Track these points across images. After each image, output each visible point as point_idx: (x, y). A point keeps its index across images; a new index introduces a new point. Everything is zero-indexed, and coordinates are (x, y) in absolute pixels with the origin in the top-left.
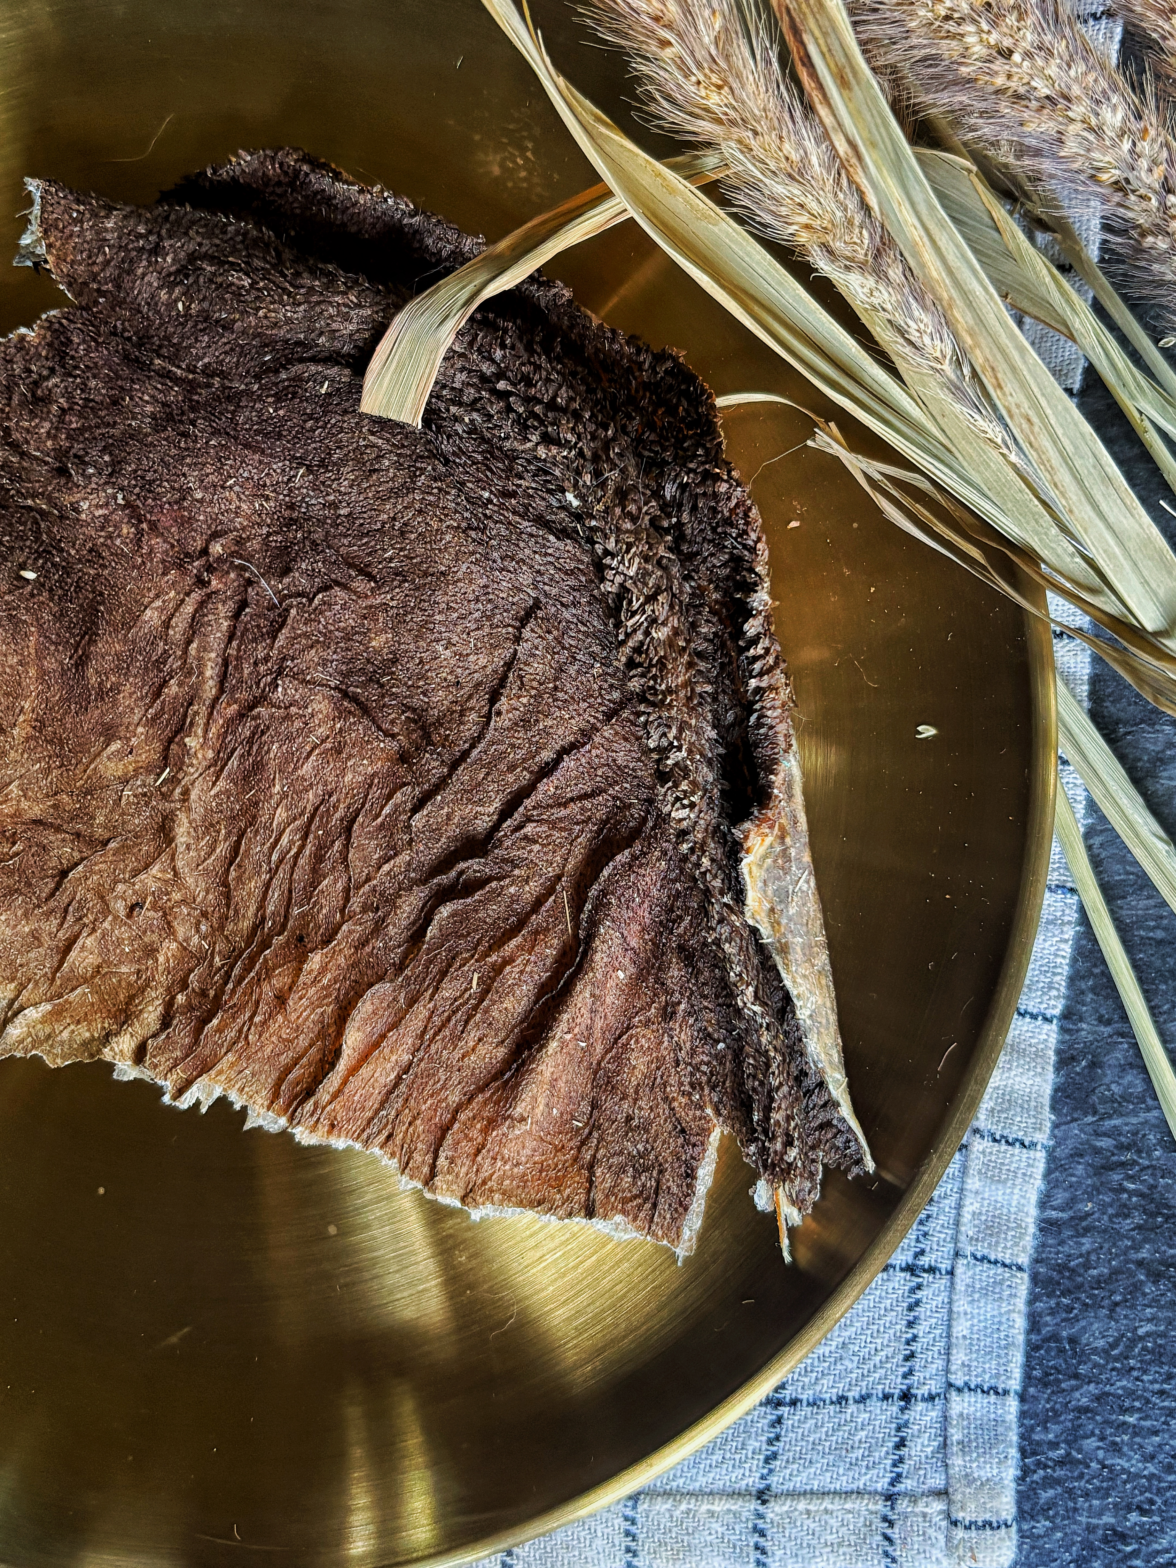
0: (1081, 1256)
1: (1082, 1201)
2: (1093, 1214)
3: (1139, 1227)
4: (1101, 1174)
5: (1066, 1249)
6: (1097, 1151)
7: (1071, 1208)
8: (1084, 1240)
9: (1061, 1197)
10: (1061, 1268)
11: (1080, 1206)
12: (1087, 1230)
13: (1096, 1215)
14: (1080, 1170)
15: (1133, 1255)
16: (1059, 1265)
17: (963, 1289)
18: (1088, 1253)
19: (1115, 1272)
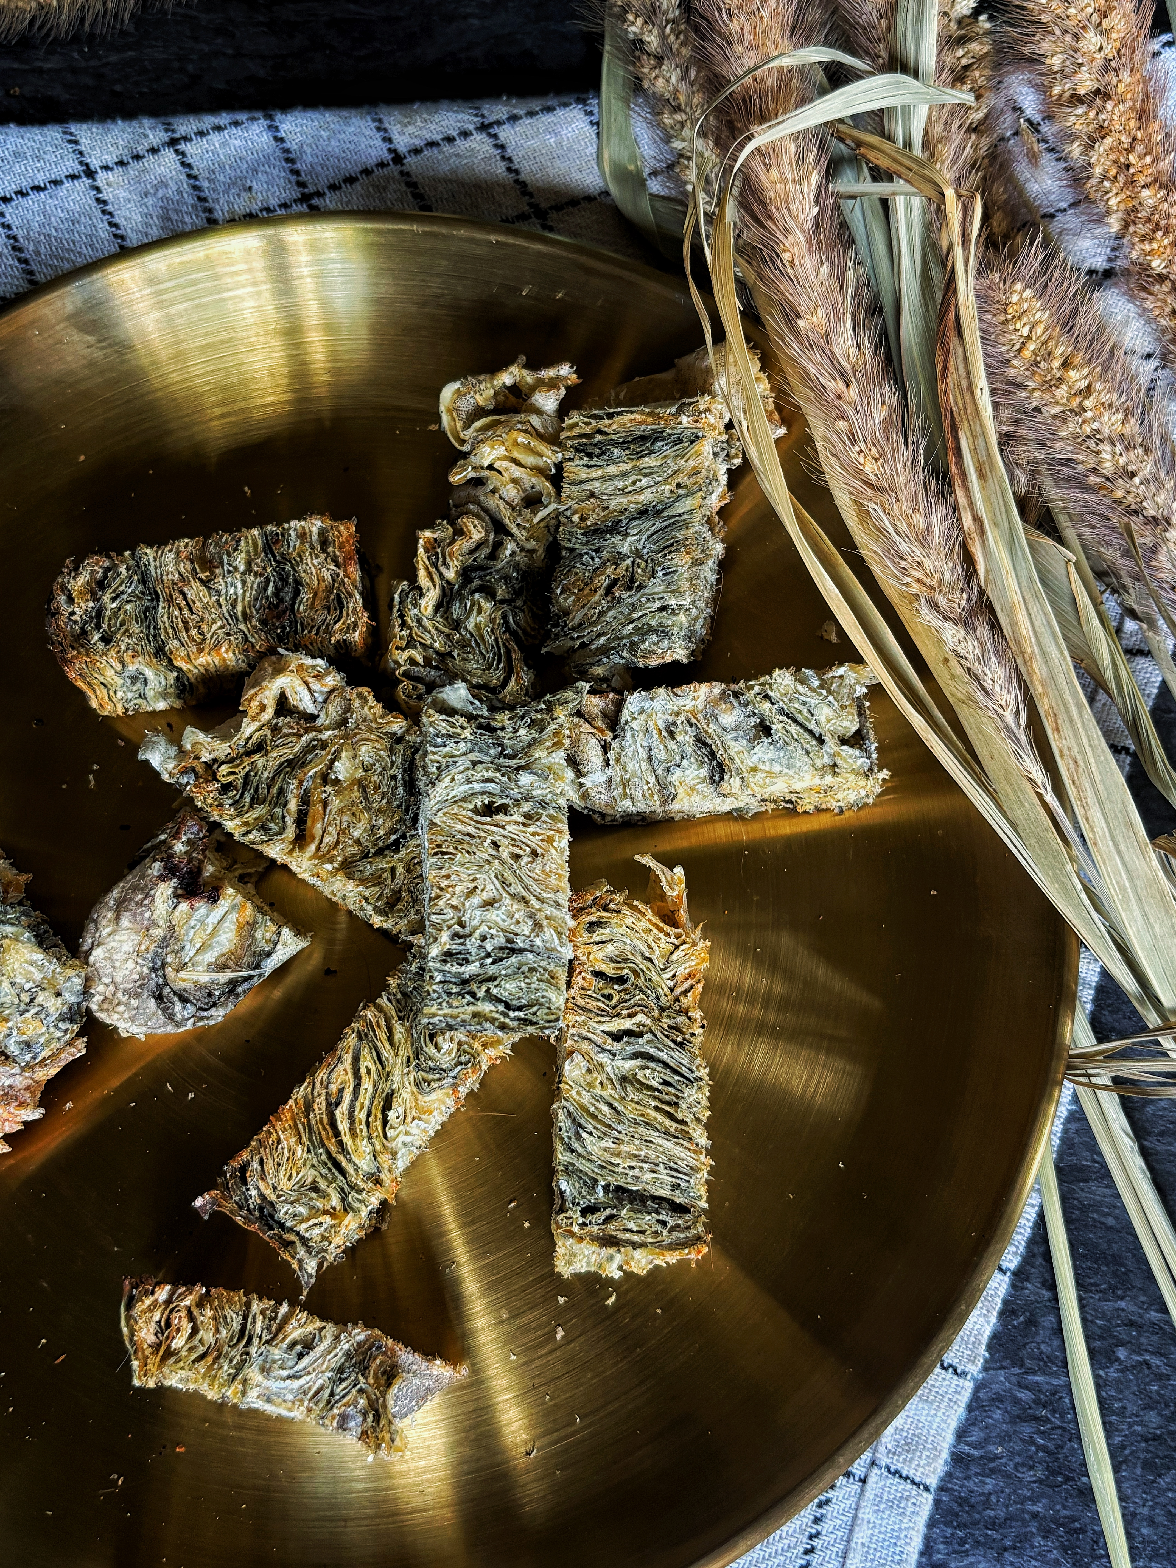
0: (983, 1493)
1: (994, 1444)
2: (1001, 1458)
3: (1040, 1481)
4: (1015, 1423)
5: (970, 1484)
6: (1016, 1401)
7: (983, 1447)
8: (988, 1480)
9: (976, 1435)
10: (962, 1501)
11: (991, 1448)
12: (993, 1471)
13: (1004, 1461)
14: (998, 1415)
15: (1029, 1507)
16: (961, 1498)
17: (872, 1497)
18: (990, 1494)
19: (1009, 1518)
